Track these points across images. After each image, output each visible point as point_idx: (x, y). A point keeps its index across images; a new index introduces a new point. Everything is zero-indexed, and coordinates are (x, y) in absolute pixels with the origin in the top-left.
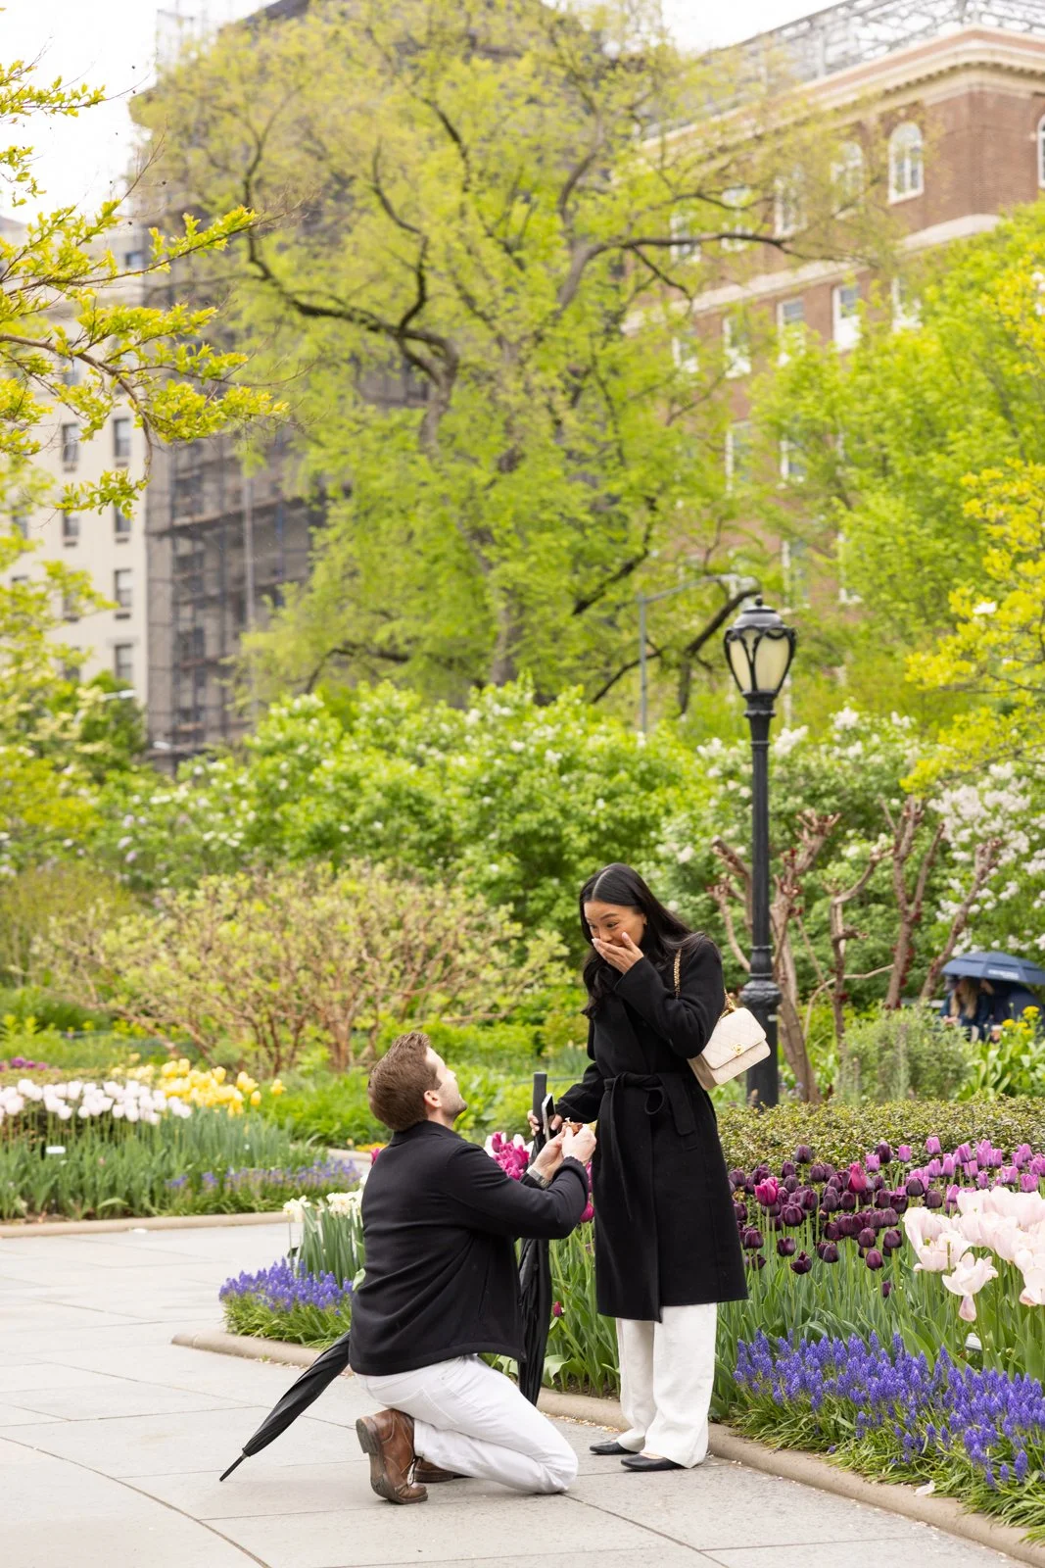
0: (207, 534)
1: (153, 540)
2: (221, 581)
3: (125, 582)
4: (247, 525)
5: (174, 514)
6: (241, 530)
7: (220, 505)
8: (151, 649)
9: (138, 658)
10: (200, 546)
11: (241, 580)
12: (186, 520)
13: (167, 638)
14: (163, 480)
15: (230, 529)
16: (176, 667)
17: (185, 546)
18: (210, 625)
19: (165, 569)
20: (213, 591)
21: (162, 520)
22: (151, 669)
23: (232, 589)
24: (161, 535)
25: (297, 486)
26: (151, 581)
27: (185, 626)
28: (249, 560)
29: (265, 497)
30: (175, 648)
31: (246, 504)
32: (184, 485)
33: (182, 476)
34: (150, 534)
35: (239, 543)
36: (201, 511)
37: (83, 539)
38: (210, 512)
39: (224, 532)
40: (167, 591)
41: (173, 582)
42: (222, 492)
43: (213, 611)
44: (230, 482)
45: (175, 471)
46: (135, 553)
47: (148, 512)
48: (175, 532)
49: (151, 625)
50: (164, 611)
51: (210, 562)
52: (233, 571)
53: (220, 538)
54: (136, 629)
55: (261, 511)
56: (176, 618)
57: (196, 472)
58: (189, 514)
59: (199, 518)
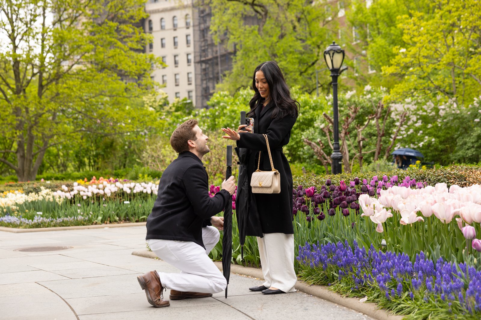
0: (210, 62)
1: (197, 64)
2: (213, 74)
3: (190, 76)
4: (219, 59)
5: (201, 56)
6: (218, 61)
7: (212, 55)
8: (196, 91)
9: (193, 94)
10: (208, 66)
11: (218, 73)
12: (203, 59)
13: (200, 89)
14: (198, 49)
15: (215, 61)
16: (202, 96)
17: (204, 66)
18: (210, 85)
19: (199, 72)
20: (211, 76)
21: (198, 59)
22: (196, 96)
23: (215, 75)
24: (198, 62)
25: (231, 49)
26: (196, 74)
27: (204, 86)
28: (220, 68)
29: (223, 52)
30: (202, 91)
31: (219, 54)
32: (204, 51)
33: (203, 48)
34: (195, 63)
35: (217, 64)
36: (208, 56)
37: (180, 65)
38: (210, 57)
39: (213, 62)
40: (200, 77)
41: (201, 74)
42: (213, 51)
43: (211, 81)
44: (215, 49)
45: (201, 47)
46: (192, 69)
47: (195, 57)
48: (201, 62)
49: (196, 85)
50: (199, 82)
51: (210, 69)
52: (216, 71)
53: (212, 63)
54: (193, 87)
55: (222, 56)
56: (202, 83)
57: (206, 47)
58: (205, 57)
59: (207, 58)
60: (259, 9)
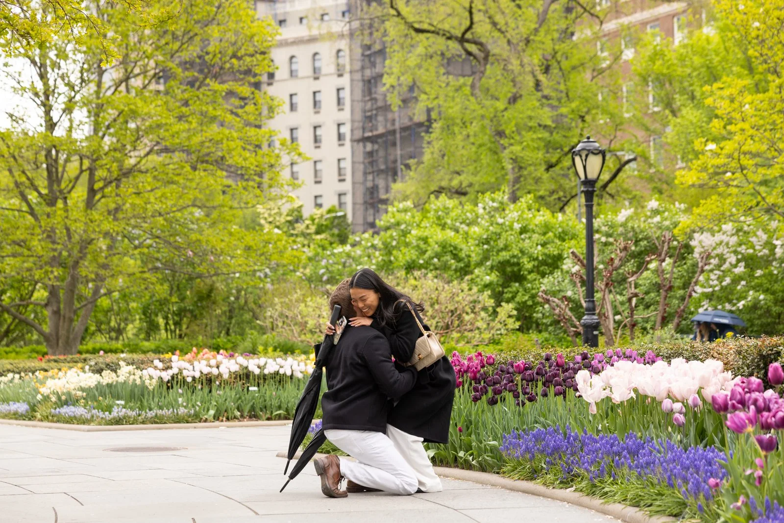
0: (380, 140)
1: (355, 144)
2: (386, 162)
3: (342, 165)
4: (398, 136)
5: (364, 129)
6: (395, 138)
7: (386, 126)
8: (354, 194)
9: (348, 199)
10: (376, 147)
11: (395, 161)
12: (369, 134)
13: (361, 190)
14: (359, 116)
15: (390, 138)
16: (365, 203)
17: (369, 146)
18: (381, 183)
19: (360, 157)
20: (383, 167)
21: (358, 134)
22: (354, 204)
23: (391, 165)
24: (358, 141)
25: (420, 116)
26: (353, 163)
27: (369, 184)
28: (399, 152)
29: (406, 122)
30: (365, 194)
31: (397, 126)
32: (369, 119)
33: (369, 114)
34: (352, 141)
35: (394, 144)
36: (377, 129)
37: (324, 144)
38: (381, 130)
39: (387, 140)
40: (361, 167)
41: (363, 163)
42: (386, 120)
43: (383, 176)
44: (390, 116)
45: (364, 111)
46: (346, 151)
47: (352, 131)
48: (364, 140)
49: (354, 183)
50: (360, 176)
51: (381, 153)
52: (392, 158)
53: (385, 142)
54: (347, 186)
55: (404, 129)
56: (365, 180)
57: (374, 112)
58: (371, 131)
59: (375, 133)
60: (472, 48)
